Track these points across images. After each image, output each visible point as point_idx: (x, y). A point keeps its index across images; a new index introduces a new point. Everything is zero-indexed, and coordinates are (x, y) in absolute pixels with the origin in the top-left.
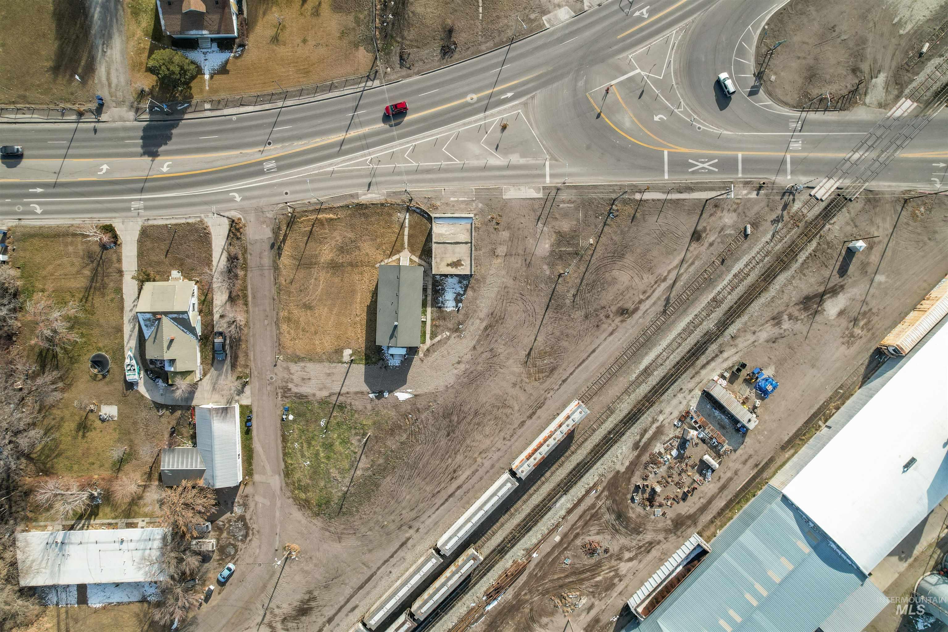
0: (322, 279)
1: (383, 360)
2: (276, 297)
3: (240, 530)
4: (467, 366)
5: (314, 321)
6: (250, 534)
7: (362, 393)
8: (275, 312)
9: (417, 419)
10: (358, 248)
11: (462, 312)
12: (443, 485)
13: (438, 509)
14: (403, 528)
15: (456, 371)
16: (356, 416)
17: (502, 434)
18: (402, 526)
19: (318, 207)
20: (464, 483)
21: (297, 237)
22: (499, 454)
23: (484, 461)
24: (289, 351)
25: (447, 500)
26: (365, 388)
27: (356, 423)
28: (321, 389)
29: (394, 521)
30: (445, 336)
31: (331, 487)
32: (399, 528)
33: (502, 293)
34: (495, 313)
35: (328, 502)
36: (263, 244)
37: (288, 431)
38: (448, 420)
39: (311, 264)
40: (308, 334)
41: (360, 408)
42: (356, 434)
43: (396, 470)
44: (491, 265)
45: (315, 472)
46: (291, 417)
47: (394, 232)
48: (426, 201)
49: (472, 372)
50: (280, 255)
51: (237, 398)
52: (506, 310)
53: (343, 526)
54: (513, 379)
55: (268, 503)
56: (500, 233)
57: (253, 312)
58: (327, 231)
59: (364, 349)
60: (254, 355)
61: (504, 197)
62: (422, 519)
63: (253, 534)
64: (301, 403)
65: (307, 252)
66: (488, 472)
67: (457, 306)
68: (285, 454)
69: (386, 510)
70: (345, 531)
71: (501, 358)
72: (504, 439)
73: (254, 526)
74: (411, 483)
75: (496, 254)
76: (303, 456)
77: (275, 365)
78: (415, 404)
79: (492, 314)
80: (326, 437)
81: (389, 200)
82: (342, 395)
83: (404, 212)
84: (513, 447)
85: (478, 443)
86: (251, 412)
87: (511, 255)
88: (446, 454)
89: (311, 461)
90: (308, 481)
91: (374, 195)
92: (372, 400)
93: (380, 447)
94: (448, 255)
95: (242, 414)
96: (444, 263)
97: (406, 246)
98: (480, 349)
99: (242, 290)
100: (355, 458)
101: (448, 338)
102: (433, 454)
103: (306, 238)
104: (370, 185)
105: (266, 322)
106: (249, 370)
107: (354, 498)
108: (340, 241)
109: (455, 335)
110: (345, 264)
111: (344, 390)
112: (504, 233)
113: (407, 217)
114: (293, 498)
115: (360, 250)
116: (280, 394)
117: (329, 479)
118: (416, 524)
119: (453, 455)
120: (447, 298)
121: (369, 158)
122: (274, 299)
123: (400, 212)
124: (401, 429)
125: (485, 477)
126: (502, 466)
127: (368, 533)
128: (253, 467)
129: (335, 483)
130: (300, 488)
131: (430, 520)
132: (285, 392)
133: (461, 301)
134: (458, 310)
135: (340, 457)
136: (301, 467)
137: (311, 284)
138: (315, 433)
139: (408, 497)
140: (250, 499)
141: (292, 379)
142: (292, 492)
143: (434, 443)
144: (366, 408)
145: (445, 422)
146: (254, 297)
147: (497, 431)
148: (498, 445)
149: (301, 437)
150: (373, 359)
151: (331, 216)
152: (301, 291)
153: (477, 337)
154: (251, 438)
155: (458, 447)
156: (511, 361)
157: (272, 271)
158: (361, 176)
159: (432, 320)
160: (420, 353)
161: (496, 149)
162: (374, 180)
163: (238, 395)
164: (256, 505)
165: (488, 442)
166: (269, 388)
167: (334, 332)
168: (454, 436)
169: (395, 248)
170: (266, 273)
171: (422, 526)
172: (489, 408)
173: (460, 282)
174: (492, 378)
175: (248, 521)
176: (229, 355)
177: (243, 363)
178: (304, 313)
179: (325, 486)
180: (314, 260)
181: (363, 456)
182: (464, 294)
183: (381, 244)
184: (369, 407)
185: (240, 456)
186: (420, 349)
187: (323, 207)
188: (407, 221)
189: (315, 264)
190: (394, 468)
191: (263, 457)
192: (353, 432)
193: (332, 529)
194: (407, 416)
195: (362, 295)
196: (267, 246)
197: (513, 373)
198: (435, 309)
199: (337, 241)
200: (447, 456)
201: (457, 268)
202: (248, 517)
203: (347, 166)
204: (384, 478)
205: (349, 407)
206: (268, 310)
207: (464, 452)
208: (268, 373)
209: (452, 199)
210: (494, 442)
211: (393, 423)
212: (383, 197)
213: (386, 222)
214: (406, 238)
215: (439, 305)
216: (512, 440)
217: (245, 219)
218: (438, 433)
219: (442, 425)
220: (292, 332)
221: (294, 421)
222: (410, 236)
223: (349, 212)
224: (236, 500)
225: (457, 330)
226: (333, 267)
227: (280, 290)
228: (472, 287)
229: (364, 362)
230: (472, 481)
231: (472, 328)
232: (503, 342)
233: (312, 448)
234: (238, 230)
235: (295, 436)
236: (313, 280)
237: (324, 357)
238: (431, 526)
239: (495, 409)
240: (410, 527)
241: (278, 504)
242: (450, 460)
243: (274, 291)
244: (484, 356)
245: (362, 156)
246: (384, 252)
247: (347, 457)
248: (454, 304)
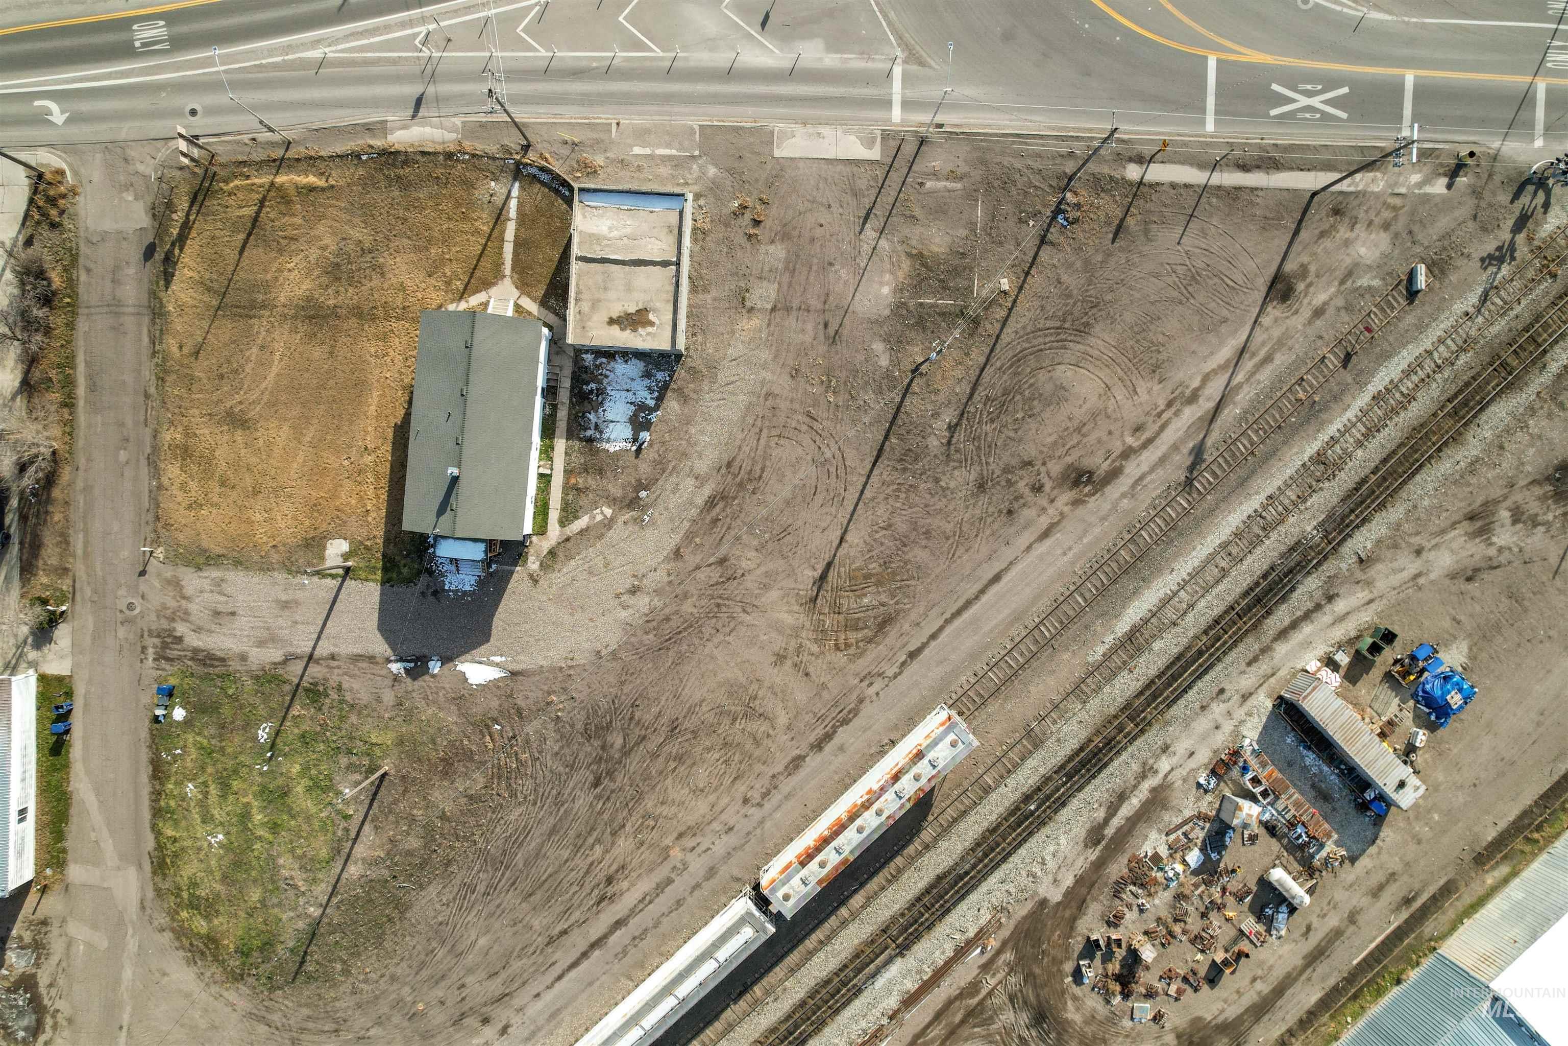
0: (279, 346)
1: (430, 572)
2: (152, 390)
3: (21, 1014)
4: (658, 603)
5: (253, 460)
6: (48, 1028)
7: (371, 659)
8: (148, 431)
9: (514, 737)
10: (380, 270)
11: (649, 454)
12: (576, 915)
13: (560, 978)
14: (467, 1021)
15: (624, 614)
16: (353, 719)
17: (741, 788)
18: (463, 1016)
19: (278, 153)
20: (632, 912)
21: (218, 233)
22: (731, 840)
23: (690, 857)
24: (181, 537)
25: (585, 955)
26: (381, 647)
27: (351, 738)
28: (261, 643)
29: (442, 1003)
30: (599, 518)
31: (280, 905)
32: (457, 1023)
33: (759, 410)
34: (737, 463)
35: (267, 946)
36: (124, 244)
37: (169, 751)
38: (597, 743)
39: (253, 307)
40: (234, 494)
41: (364, 697)
42: (350, 768)
43: (453, 868)
44: (733, 332)
45: (237, 864)
46: (179, 714)
47: (477, 232)
48: (565, 151)
49: (668, 619)
50: (168, 277)
51: (32, 655)
52: (766, 457)
53: (305, 1011)
54: (779, 642)
55: (101, 941)
56: (763, 249)
57: (89, 426)
58: (298, 220)
59: (380, 541)
60: (86, 543)
61: (777, 153)
62: (517, 1002)
63: (55, 1027)
64: (207, 677)
65: (241, 275)
66: (697, 886)
67: (635, 440)
68: (157, 812)
69: (424, 973)
70: (311, 1025)
71: (749, 585)
72: (746, 801)
73: (59, 1004)
74: (492, 907)
75: (748, 304)
76: (207, 818)
77: (142, 573)
78: (511, 696)
79: (729, 465)
80: (270, 772)
81: (468, 145)
82: (317, 662)
83: (506, 179)
84: (768, 825)
85: (674, 809)
86: (69, 694)
87: (788, 309)
88: (589, 833)
89: (227, 834)
90: (218, 887)
91: (428, 130)
92: (396, 678)
93: (414, 805)
94: (612, 295)
95: (43, 699)
96: (601, 317)
97: (508, 269)
98: (691, 559)
99: (59, 366)
100: (347, 830)
101: (609, 524)
102: (553, 831)
103: (242, 236)
104: (419, 102)
105: (123, 456)
106: (69, 581)
107: (338, 937)
108: (333, 248)
109: (628, 515)
110: (343, 312)
111: (324, 649)
112: (772, 249)
113: (515, 192)
114: (173, 930)
115: (383, 274)
116: (151, 651)
117: (273, 882)
118: (502, 1014)
119: (607, 837)
120: (610, 416)
121: (422, 30)
122: (147, 396)
123: (495, 179)
124: (472, 760)
125: (690, 900)
126: (736, 872)
127: (372, 1032)
128: (68, 845)
129: (291, 893)
130: (194, 904)
131: (539, 1005)
132: (165, 646)
133: (647, 425)
134: (639, 451)
135: (305, 827)
136: (200, 849)
137: (248, 360)
138: (242, 758)
139: (482, 941)
140: (55, 932)
141: (186, 613)
142: (173, 914)
143: (558, 803)
144: (379, 700)
145: (591, 749)
146: (92, 387)
147: (727, 781)
148: (730, 817)
149: (203, 769)
150: (405, 571)
151: (312, 179)
152: (221, 377)
153: (686, 524)
154: (66, 766)
155: (620, 817)
156: (774, 594)
157: (146, 320)
158: (398, 79)
159: (568, 472)
160: (531, 559)
161: (764, 24)
162: (431, 90)
163: (38, 646)
164: (69, 946)
165: (702, 807)
166: (122, 632)
167: (304, 492)
168: (612, 786)
169: (478, 273)
170: (129, 322)
171: (516, 1020)
172: (710, 718)
173: (647, 375)
174: (720, 637)
175: (42, 990)
176: (15, 540)
177: (54, 561)
178: (226, 438)
179: (263, 901)
180: (260, 297)
181: (367, 828)
182: (657, 408)
183: (441, 262)
184: (389, 697)
185: (33, 813)
186: (532, 550)
187: (289, 154)
188: (513, 203)
189: (264, 307)
190: (449, 863)
191: (96, 816)
192: (344, 761)
193: (276, 1018)
194: (487, 727)
195: (383, 396)
196: (135, 253)
197: (778, 628)
198: (577, 444)
199: (324, 248)
200: (591, 840)
201: (634, 330)
202: (43, 981)
203: (362, 49)
204: (422, 887)
205: (334, 695)
206: (129, 422)
207: (638, 831)
208: (122, 592)
209: (637, 150)
210: (718, 809)
211: (452, 744)
212: (453, 136)
213: (458, 204)
214: (508, 249)
215: (589, 433)
216: (768, 806)
217: (75, 173)
218: (569, 776)
219: (581, 756)
220: (193, 485)
221: (187, 723)
222: (519, 244)
223: (361, 171)
224: (14, 933)
225: (633, 503)
226: (311, 318)
227: (166, 372)
228: (680, 391)
229: (379, 575)
230: (654, 910)
231: (674, 501)
232: (755, 543)
233: (231, 798)
234: (54, 202)
235: (189, 765)
236: (255, 350)
237: (275, 557)
238: (541, 1021)
239: (726, 721)
240: (486, 1021)
241: (132, 945)
242: (598, 850)
243: (148, 373)
244: (701, 575)
245: (403, 25)
246: (448, 283)
247: (324, 828)
248: (628, 433)
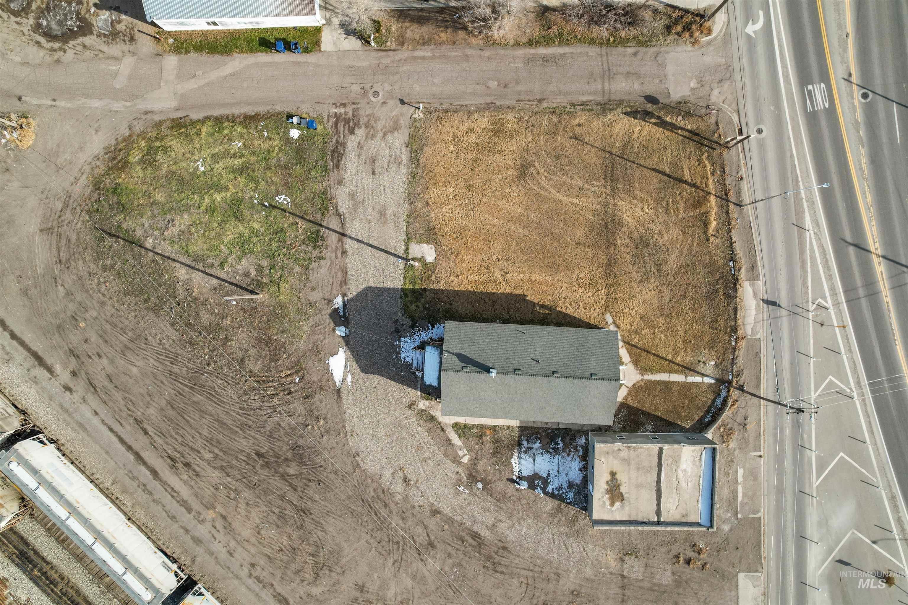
0: (583, 202)
1: (412, 327)
2: (545, 105)
4: (398, 498)
5: (494, 185)
7: (344, 282)
8: (513, 103)
9: (290, 393)
10: (645, 278)
11: (510, 489)
12: (159, 441)
13: (111, 430)
14: (73, 360)
15: (388, 473)
16: (297, 269)
17: (262, 562)
18: (77, 357)
19: (732, 197)
20: (164, 483)
21: (669, 152)
22: (223, 554)
23: (208, 525)
24: (432, 130)
25: (129, 448)
26: (353, 289)
27: (282, 268)
28: (352, 196)
29: (86, 341)
30: (461, 453)
31: (153, 216)
32: (72, 352)
33: (546, 570)
34: (506, 554)
35: (122, 207)
36: (657, 81)
37: (266, 127)
38: (289, 455)
39: (612, 180)
40: (466, 170)
41: (314, 277)
42: (260, 268)
43: (188, 348)
44: (605, 548)
45: (182, 182)
46: (295, 134)
47: (676, 353)
48: (739, 419)
49: (386, 506)
50: (633, 114)
51: (336, 21)
52: (512, 575)
53: (74, 238)
54: (372, 587)
55: (120, 83)
56: (669, 567)
57: (515, 58)
58: (681, 214)
59: (435, 286)
60: (423, 58)
61: (741, 576)
62: (90, 397)
64: (323, 155)
65: (637, 170)
66: (187, 531)
67: (521, 478)
68: (219, 120)
69: (108, 327)
70: (64, 242)
71: (414, 565)
72: (253, 565)
73: (70, 53)
74: (162, 378)
75: (626, 558)
76: (216, 158)
77: (402, 102)
78: (322, 390)
79: (505, 548)
80: (253, 206)
81: (743, 344)
82: (340, 240)
83: (717, 373)
84: (236, 582)
85: (243, 512)
86: (307, 50)
87: (623, 587)
88: (221, 450)
89: (204, 174)
90: (165, 169)
91: (754, 312)
92: (330, 301)
93: (234, 318)
94: (634, 474)
95: (303, 31)
96: (616, 466)
97: (649, 377)
98: (432, 523)
99: (561, 34)
100: (212, 266)
101: (456, 460)
102: (222, 423)
103: (667, 170)
104: (774, 304)
105: (493, 84)
106: (393, 47)
107: (131, 261)
108: (661, 241)
109: (463, 475)
110: (611, 251)
111: (350, 244)
112: (669, 573)
113: (707, 380)
114: (130, 136)
115: (641, 281)
116: (342, 110)
117: (170, 211)
118: (80, 386)
119: (219, 463)
120: (539, 458)
121: (829, 304)
122: (540, 101)
123: (716, 365)
124: (271, 361)
125: (176, 526)
126: (199, 560)
127: (60, 288)
128: (192, 55)
129: (162, 224)
130: (151, 151)
131: (89, 414)
132: (347, 121)
133: (532, 486)
134: (513, 481)
135: (213, 233)
136: (193, 153)
137: (572, 178)
138: (263, 183)
139: (135, 370)
140: (126, 47)
141: (373, 137)
142: (143, 135)
143: (243, 426)
144: (313, 289)
145: (285, 451)
146: (545, 59)
147: (267, 551)
148: (240, 554)
149: (254, 153)
150: (413, 307)
151: (714, 224)
152: (558, 157)
153: (458, 519)
154: (252, 51)
155: (235, 473)
156: (409, 583)
157: (599, 99)
158: (791, 287)
159: (494, 428)
160: (427, 403)
161: (840, 561)
162: (784, 313)
163: (343, 25)
164: (115, 58)
165: (246, 533)
166: (356, 88)
167: (471, 226)
168: (258, 467)
169: (644, 354)
170: (597, 86)
171: (76, 397)
172: (313, 538)
173: (571, 485)
174: (374, 543)
175: (81, 40)
177: (409, 34)
178: (511, 163)
179: (154, 203)
180: (621, 186)
181: (215, 281)
182: (546, 493)
183: (652, 327)
184: (316, 296)
185: (212, 27)
186: (433, 403)
187: (732, 207)
188: (698, 379)
189: (613, 189)
190: (192, 344)
191: (214, 75)
192: (265, 262)
193: (68, 215)
194: (297, 372)
195: (548, 285)
196: (651, 88)
197: (384, 586)
198: (516, 434)
199: (661, 235)
200: (216, 451)
201: (607, 492)
202: (88, 40)
203: (813, 258)
204: (173, 324)
205: (315, 254)
206: (520, 88)
207: (225, 486)
208: (387, 87)
209: (741, 472)
210: (245, 544)
211: (283, 345)
212: (749, 332)
213: (697, 337)
214: (663, 377)
215: (525, 443)
216: (250, 581)
217: (709, 43)
218: (263, 434)
219: (279, 443)
220: (473, 138)
221: (288, 140)
222: (667, 385)
223: (720, 261)
224: (123, 17)
225: (473, 478)
226: (606, 226)
227: (560, 114)
228: (559, 510)
229: (409, 286)
230: (167, 499)
231: (476, 508)
232: (447, 568)
233: (232, 176)
234: (687, 28)
235: (256, 143)
236: (580, 183)
237: (419, 204)
238: (78, 417)
239: (312, 549)
240: (74, 374)
241: (118, 106)
242: (209, 456)
243: (559, 101)
244: (420, 529)
245: (833, 289)
246: (636, 332)
247: (212, 249)
248: (526, 473)
